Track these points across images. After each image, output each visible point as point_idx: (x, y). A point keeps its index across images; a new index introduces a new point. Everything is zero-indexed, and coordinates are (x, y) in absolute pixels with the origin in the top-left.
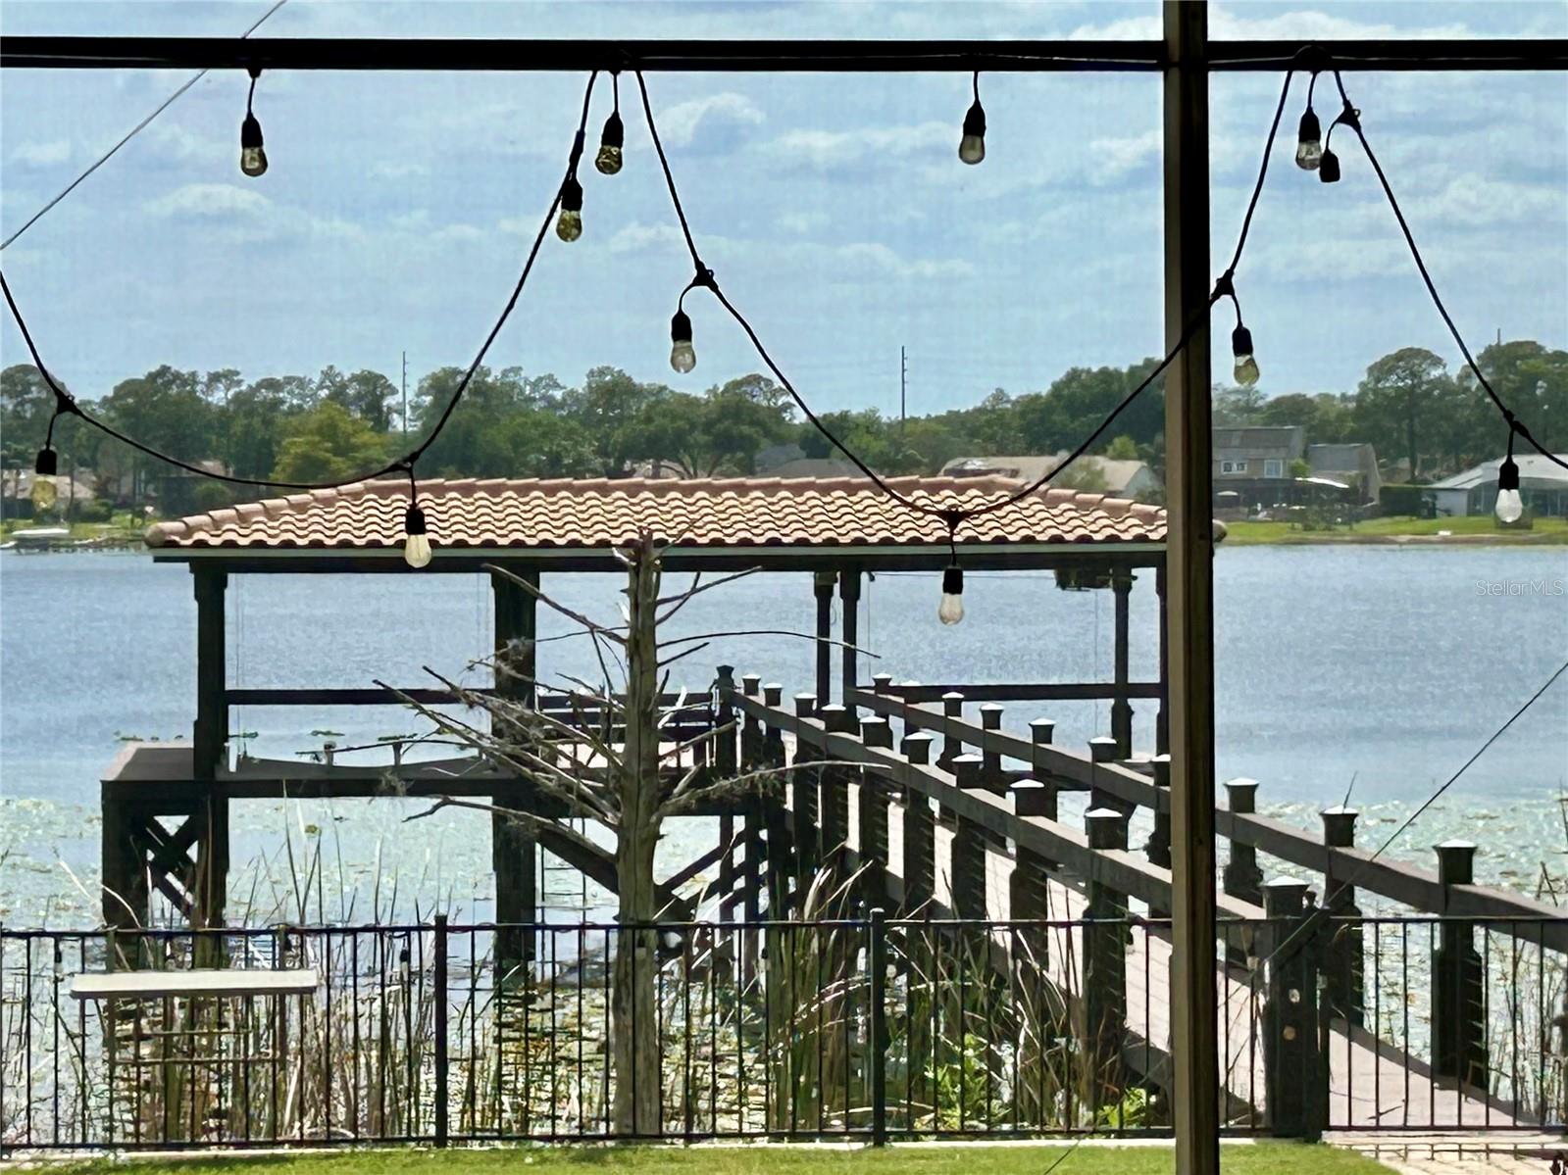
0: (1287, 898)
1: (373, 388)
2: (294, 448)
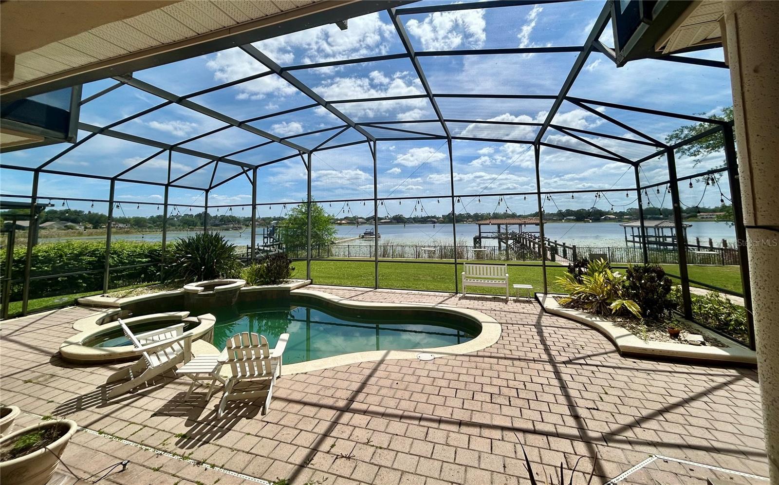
0: (552, 246)
1: (490, 214)
2: (484, 217)
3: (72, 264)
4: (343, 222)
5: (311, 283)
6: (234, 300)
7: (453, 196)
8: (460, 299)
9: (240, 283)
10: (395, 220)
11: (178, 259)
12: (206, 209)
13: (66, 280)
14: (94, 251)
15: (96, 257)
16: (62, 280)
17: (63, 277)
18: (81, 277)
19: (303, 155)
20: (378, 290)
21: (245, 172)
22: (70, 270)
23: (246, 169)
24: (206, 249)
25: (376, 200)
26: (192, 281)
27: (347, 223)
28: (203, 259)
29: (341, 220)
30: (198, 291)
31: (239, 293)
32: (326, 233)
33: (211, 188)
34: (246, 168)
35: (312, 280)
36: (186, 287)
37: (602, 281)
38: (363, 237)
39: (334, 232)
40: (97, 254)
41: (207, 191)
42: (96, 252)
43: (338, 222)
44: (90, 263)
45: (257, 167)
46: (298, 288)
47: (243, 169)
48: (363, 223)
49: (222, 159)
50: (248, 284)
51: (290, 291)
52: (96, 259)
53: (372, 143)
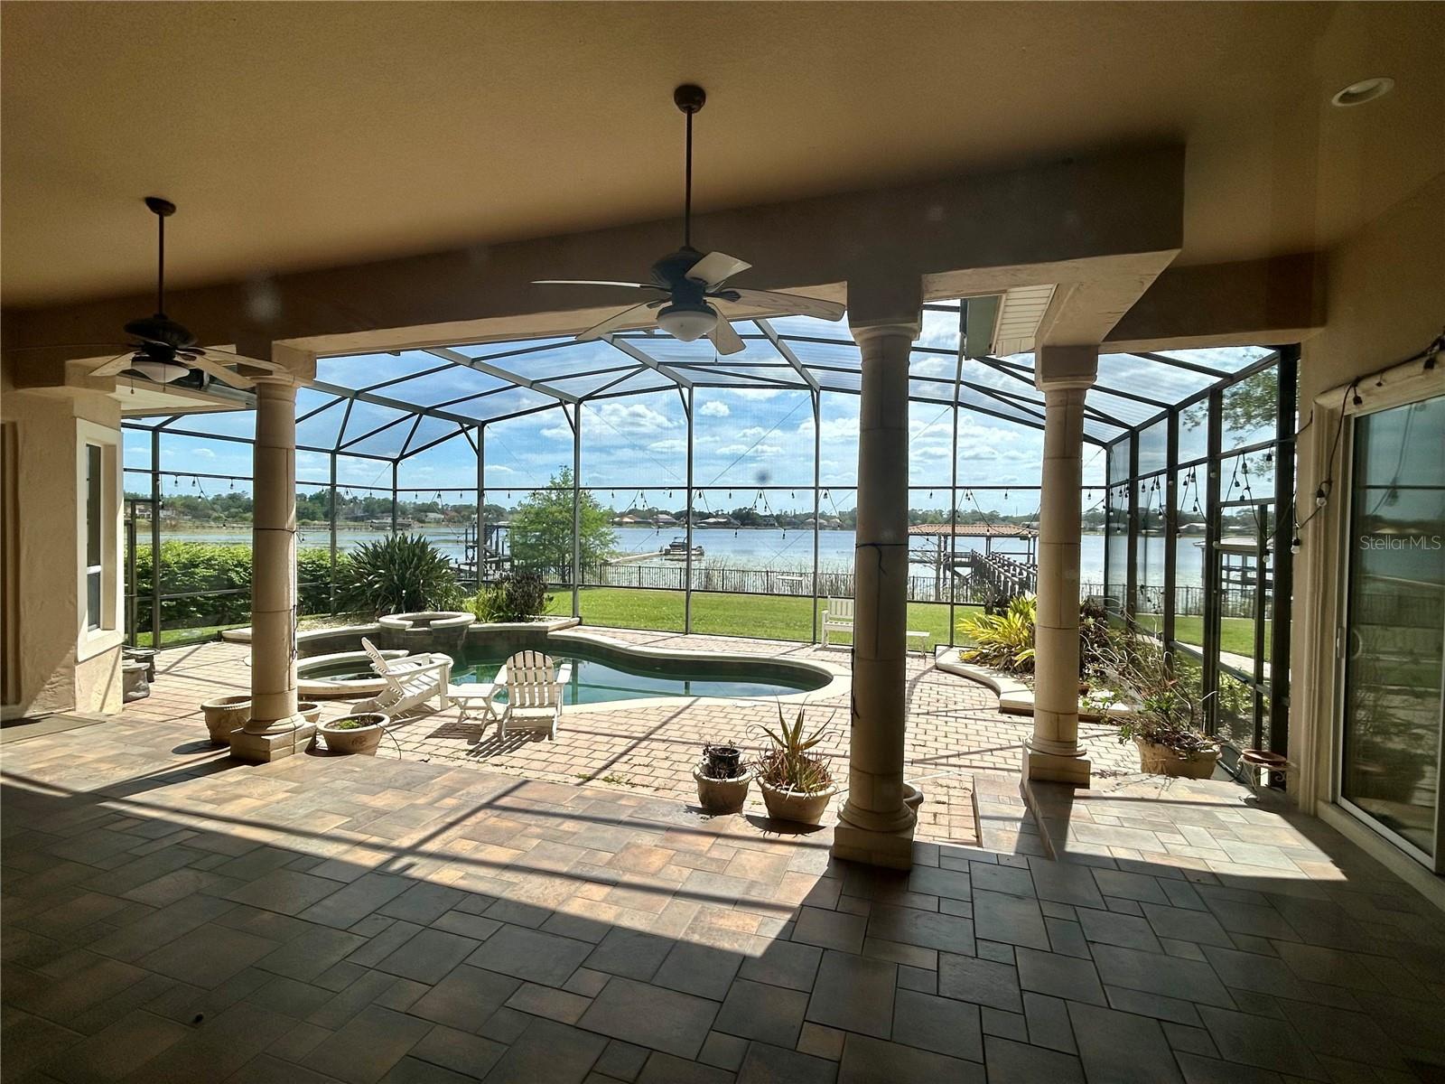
3: (180, 581)
4: (626, 520)
5: (580, 624)
6: (460, 643)
7: (817, 488)
8: (815, 651)
9: (466, 617)
10: (736, 519)
11: (362, 576)
12: (395, 494)
13: (173, 606)
14: (209, 560)
15: (215, 570)
16: (169, 606)
17: (168, 600)
18: (194, 602)
19: (566, 406)
20: (689, 636)
21: (464, 430)
22: (178, 590)
23: (466, 426)
24: (405, 564)
25: (689, 489)
26: (387, 613)
27: (635, 522)
28: (402, 578)
29: (622, 515)
30: (405, 625)
31: (467, 633)
32: (597, 542)
33: (402, 457)
34: (466, 424)
35: (580, 618)
36: (384, 619)
37: (1019, 625)
38: (667, 553)
39: (612, 541)
40: (215, 565)
41: (396, 462)
42: (213, 562)
43: (615, 520)
44: (205, 579)
45: (484, 423)
46: (560, 629)
47: (462, 427)
48: (668, 524)
49: (429, 411)
50: (478, 620)
51: (547, 632)
52: (215, 573)
53: (686, 391)
